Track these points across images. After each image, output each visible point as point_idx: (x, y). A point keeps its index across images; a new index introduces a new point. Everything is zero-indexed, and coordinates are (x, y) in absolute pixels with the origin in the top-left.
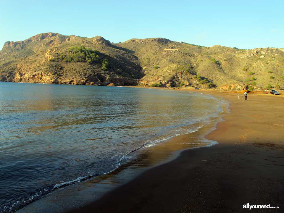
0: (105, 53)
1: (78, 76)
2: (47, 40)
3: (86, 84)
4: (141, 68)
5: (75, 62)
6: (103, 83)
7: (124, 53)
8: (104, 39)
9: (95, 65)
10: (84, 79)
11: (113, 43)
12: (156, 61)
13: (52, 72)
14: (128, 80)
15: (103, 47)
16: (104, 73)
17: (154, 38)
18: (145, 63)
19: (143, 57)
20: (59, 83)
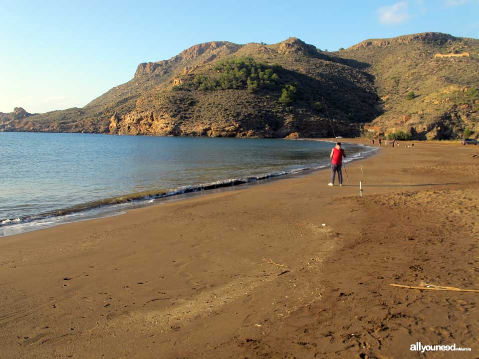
0: (297, 70)
1: (221, 118)
2: (207, 54)
3: (237, 134)
4: (378, 99)
5: (223, 89)
6: (277, 132)
7: (343, 69)
8: (303, 43)
9: (267, 93)
10: (233, 125)
11: (326, 50)
12: (413, 82)
13: (171, 111)
14: (337, 125)
15: (298, 59)
16: (282, 111)
17: (414, 35)
18: (389, 88)
19: (385, 76)
20: (182, 133)
